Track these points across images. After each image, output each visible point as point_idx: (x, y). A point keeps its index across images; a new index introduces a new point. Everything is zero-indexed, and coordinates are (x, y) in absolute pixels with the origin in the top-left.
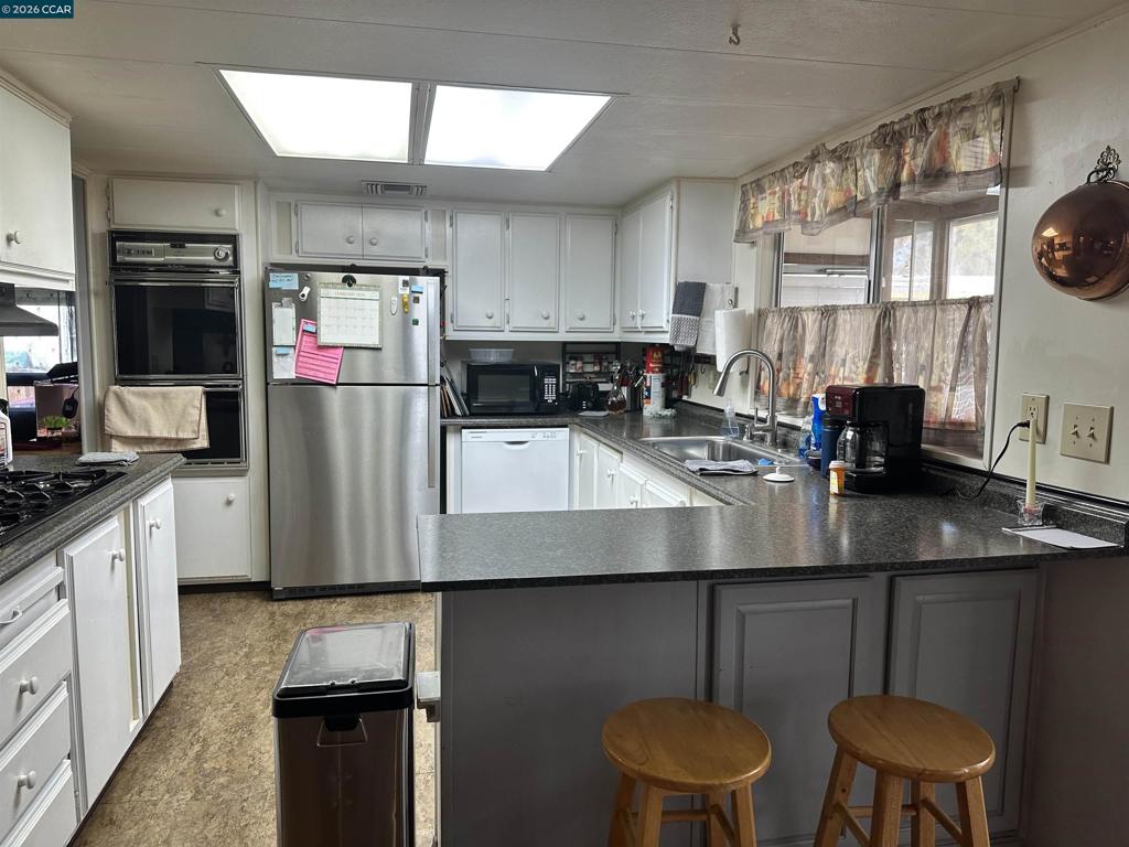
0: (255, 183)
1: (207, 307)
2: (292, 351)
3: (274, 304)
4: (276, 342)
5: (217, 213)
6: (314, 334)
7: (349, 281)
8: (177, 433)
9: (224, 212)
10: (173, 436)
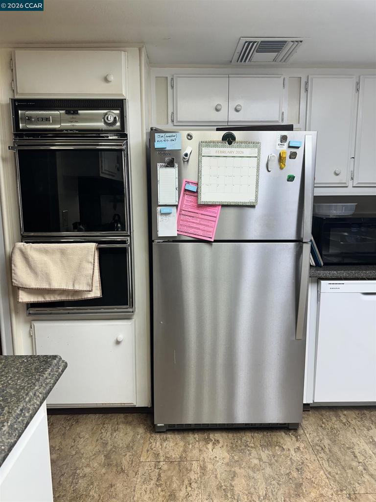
0: (140, 50)
1: (102, 175)
2: (174, 209)
3: (159, 165)
4: (161, 202)
5: (106, 80)
6: (196, 194)
7: (229, 139)
8: (74, 286)
9: (111, 78)
10: (71, 288)
